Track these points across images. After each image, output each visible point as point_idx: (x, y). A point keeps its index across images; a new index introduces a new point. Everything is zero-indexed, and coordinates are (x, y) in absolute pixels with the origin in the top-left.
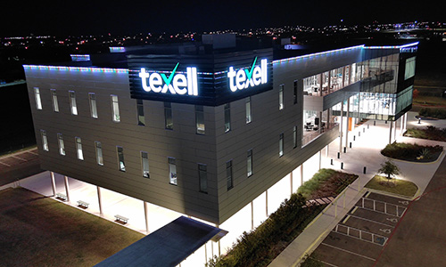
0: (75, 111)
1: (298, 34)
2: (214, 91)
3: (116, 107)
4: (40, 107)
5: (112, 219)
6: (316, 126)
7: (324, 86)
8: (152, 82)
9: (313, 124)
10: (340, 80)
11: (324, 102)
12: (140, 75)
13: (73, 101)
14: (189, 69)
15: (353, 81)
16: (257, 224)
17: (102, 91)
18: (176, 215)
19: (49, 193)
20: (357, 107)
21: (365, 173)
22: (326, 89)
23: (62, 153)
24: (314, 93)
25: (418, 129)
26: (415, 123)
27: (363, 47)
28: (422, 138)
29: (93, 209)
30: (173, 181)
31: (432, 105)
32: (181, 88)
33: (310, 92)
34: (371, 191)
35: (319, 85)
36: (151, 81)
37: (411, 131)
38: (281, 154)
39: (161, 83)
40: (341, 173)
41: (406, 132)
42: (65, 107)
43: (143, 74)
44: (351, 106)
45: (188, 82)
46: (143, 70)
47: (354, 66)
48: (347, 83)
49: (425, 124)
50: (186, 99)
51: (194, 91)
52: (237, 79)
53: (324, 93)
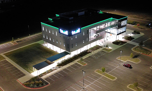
0: (50, 32)
2: (70, 35)
3: (56, 33)
4: (43, 30)
5: (55, 51)
11: (96, 32)
13: (50, 31)
14: (67, 31)
16: (78, 53)
17: (55, 31)
18: (64, 51)
19: (44, 45)
23: (47, 39)
29: (52, 49)
30: (64, 46)
36: (62, 31)
38: (84, 42)
42: (48, 31)
43: (61, 30)
45: (66, 33)
50: (66, 35)
51: (67, 34)
52: (73, 33)
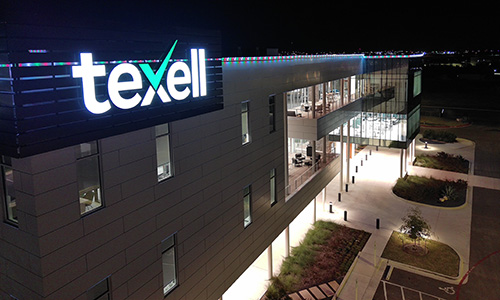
6: (308, 159)
7: (317, 104)
9: (304, 155)
10: (338, 98)
11: (318, 126)
15: (353, 98)
20: (359, 130)
21: (378, 227)
22: (320, 107)
24: (304, 114)
25: (428, 156)
26: (421, 148)
27: (363, 56)
28: (436, 168)
31: (433, 125)
33: (299, 112)
34: (394, 264)
35: (310, 103)
37: (421, 159)
40: (345, 227)
41: (415, 160)
44: (351, 129)
47: (353, 79)
48: (346, 101)
49: (432, 148)
53: (318, 114)
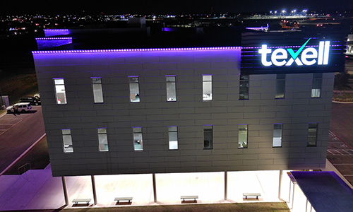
1: (280, 28)
8: (274, 57)
12: (260, 51)
14: (321, 43)
32: (309, 60)
39: (286, 57)
43: (264, 50)
45: (319, 54)
46: (264, 46)
50: (314, 69)
51: (324, 61)
